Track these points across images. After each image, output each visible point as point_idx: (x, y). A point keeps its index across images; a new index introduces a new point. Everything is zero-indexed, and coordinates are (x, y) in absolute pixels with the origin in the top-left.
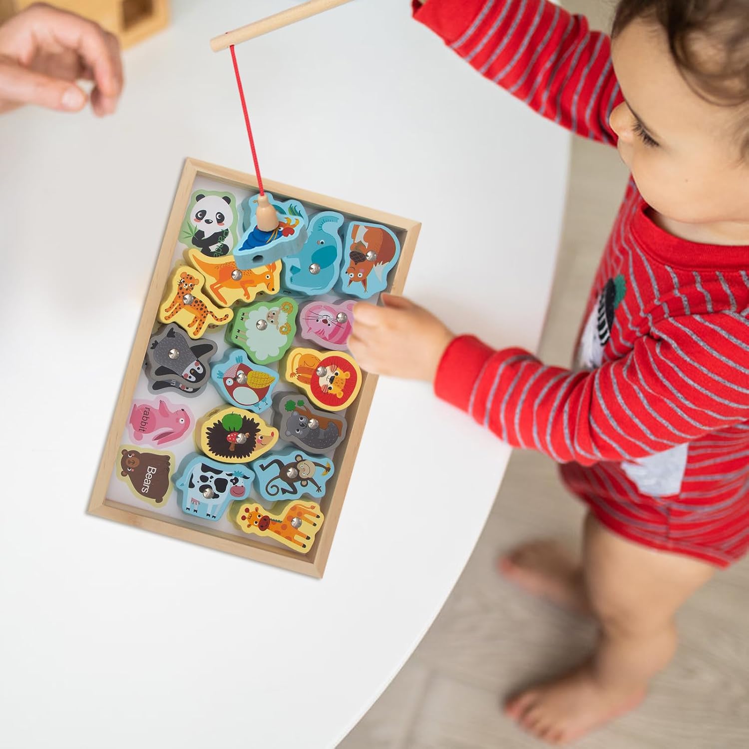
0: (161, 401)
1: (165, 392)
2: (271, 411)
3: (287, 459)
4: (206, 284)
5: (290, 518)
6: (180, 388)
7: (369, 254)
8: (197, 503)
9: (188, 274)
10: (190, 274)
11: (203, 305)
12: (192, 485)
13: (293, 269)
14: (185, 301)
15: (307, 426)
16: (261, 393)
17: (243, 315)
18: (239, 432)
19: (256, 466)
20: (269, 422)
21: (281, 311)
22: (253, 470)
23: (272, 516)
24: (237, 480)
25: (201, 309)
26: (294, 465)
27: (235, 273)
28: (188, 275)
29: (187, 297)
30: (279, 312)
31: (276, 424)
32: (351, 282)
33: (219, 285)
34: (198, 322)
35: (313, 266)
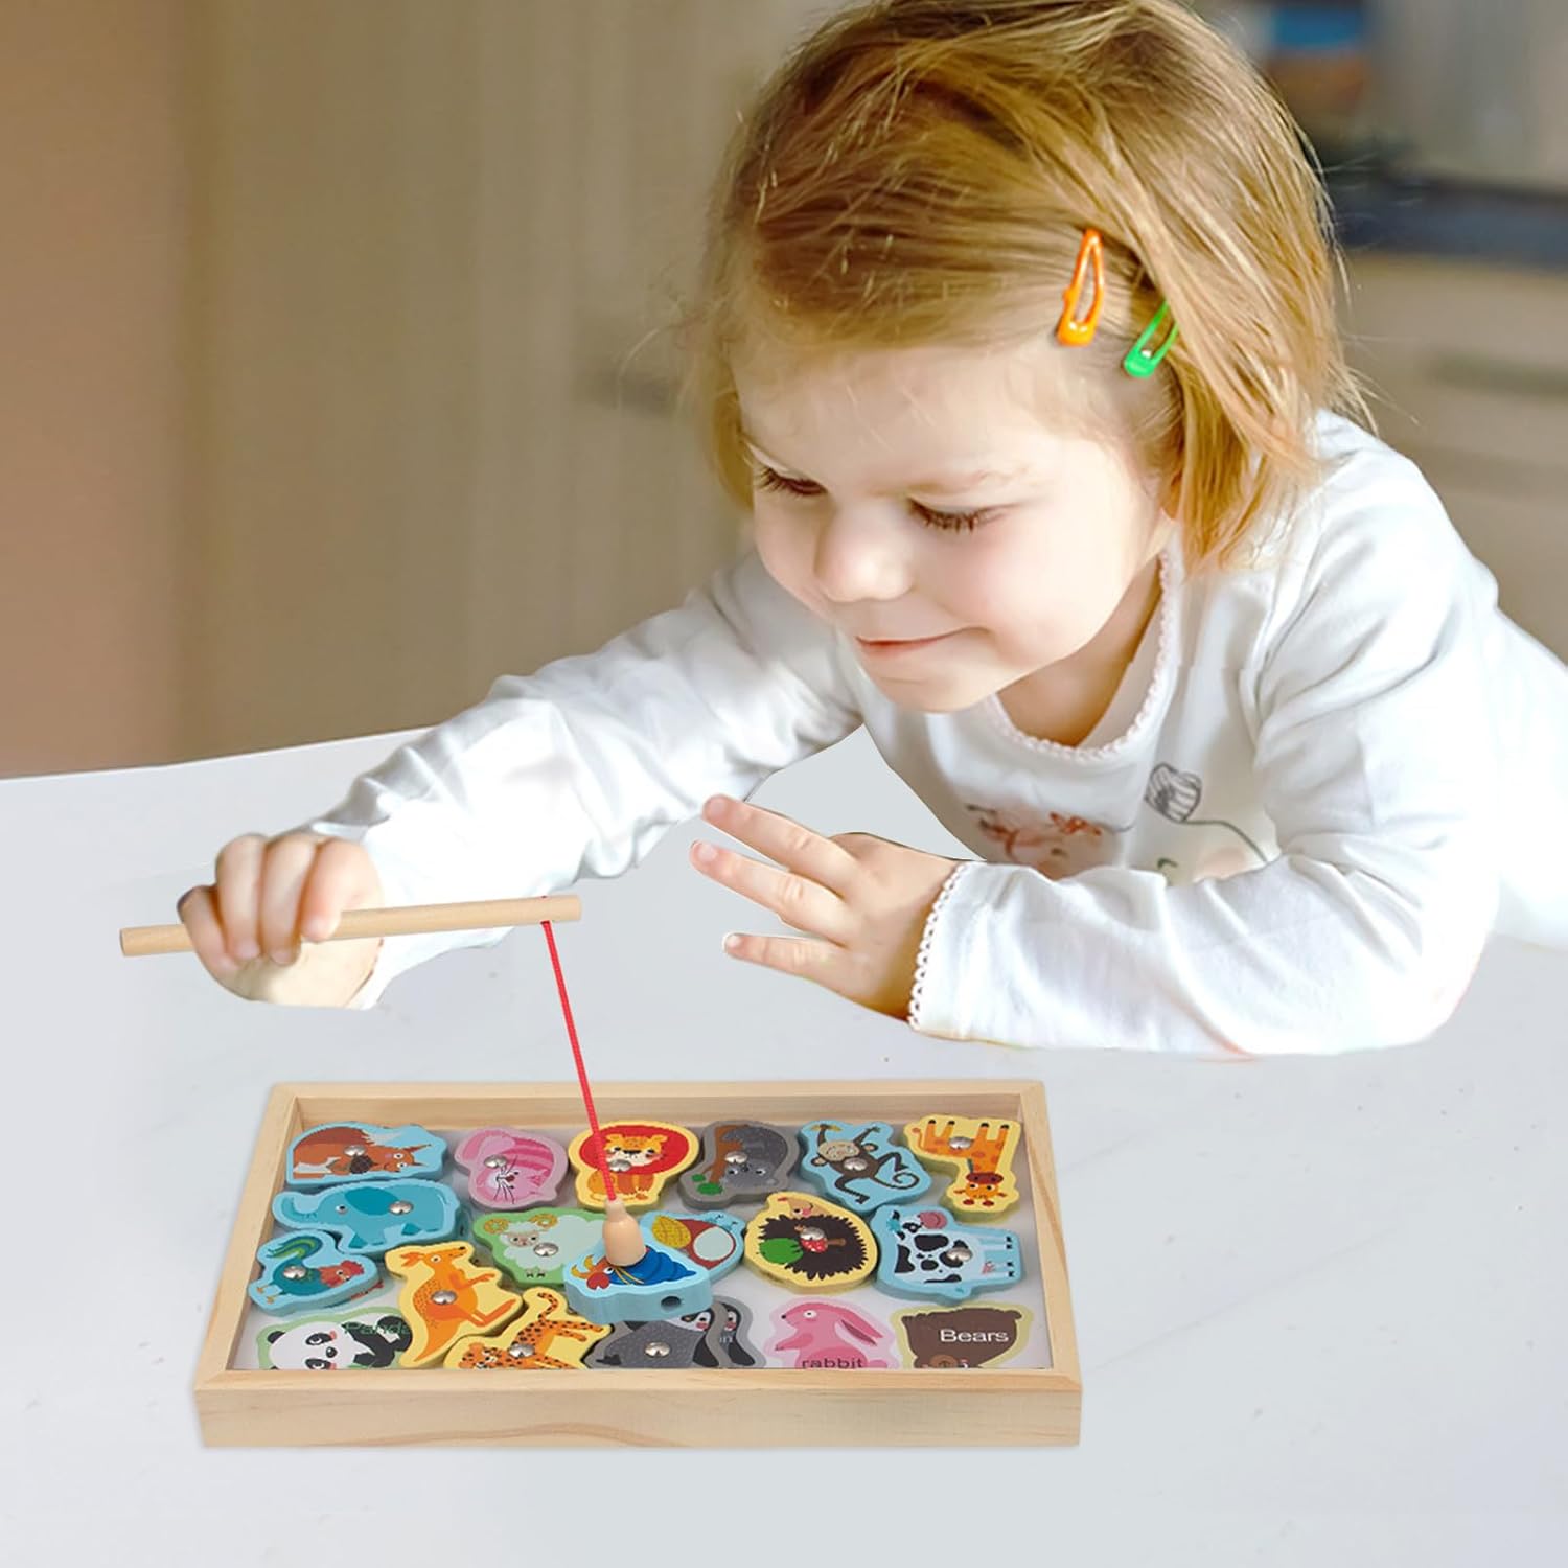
0: (777, 1349)
1: (752, 1346)
2: (730, 1210)
3: (830, 1176)
4: (477, 1332)
5: (957, 1152)
6: (735, 1329)
7: (351, 1153)
8: (989, 1265)
9: (461, 1360)
10: (462, 1357)
11: (528, 1330)
12: (954, 1278)
13: (408, 1231)
14: (527, 1354)
15: (745, 1163)
16: (696, 1228)
17: (532, 1276)
18: (800, 1240)
19: (866, 1207)
20: (760, 1207)
21: (507, 1231)
22: (875, 1210)
23: (965, 1170)
24: (907, 1226)
25: (538, 1330)
26: (838, 1165)
27: (440, 1300)
28: (464, 1359)
29: (516, 1353)
30: (509, 1235)
31: (762, 1199)
32: (414, 1164)
33: (474, 1316)
34: (568, 1330)
35: (396, 1210)
